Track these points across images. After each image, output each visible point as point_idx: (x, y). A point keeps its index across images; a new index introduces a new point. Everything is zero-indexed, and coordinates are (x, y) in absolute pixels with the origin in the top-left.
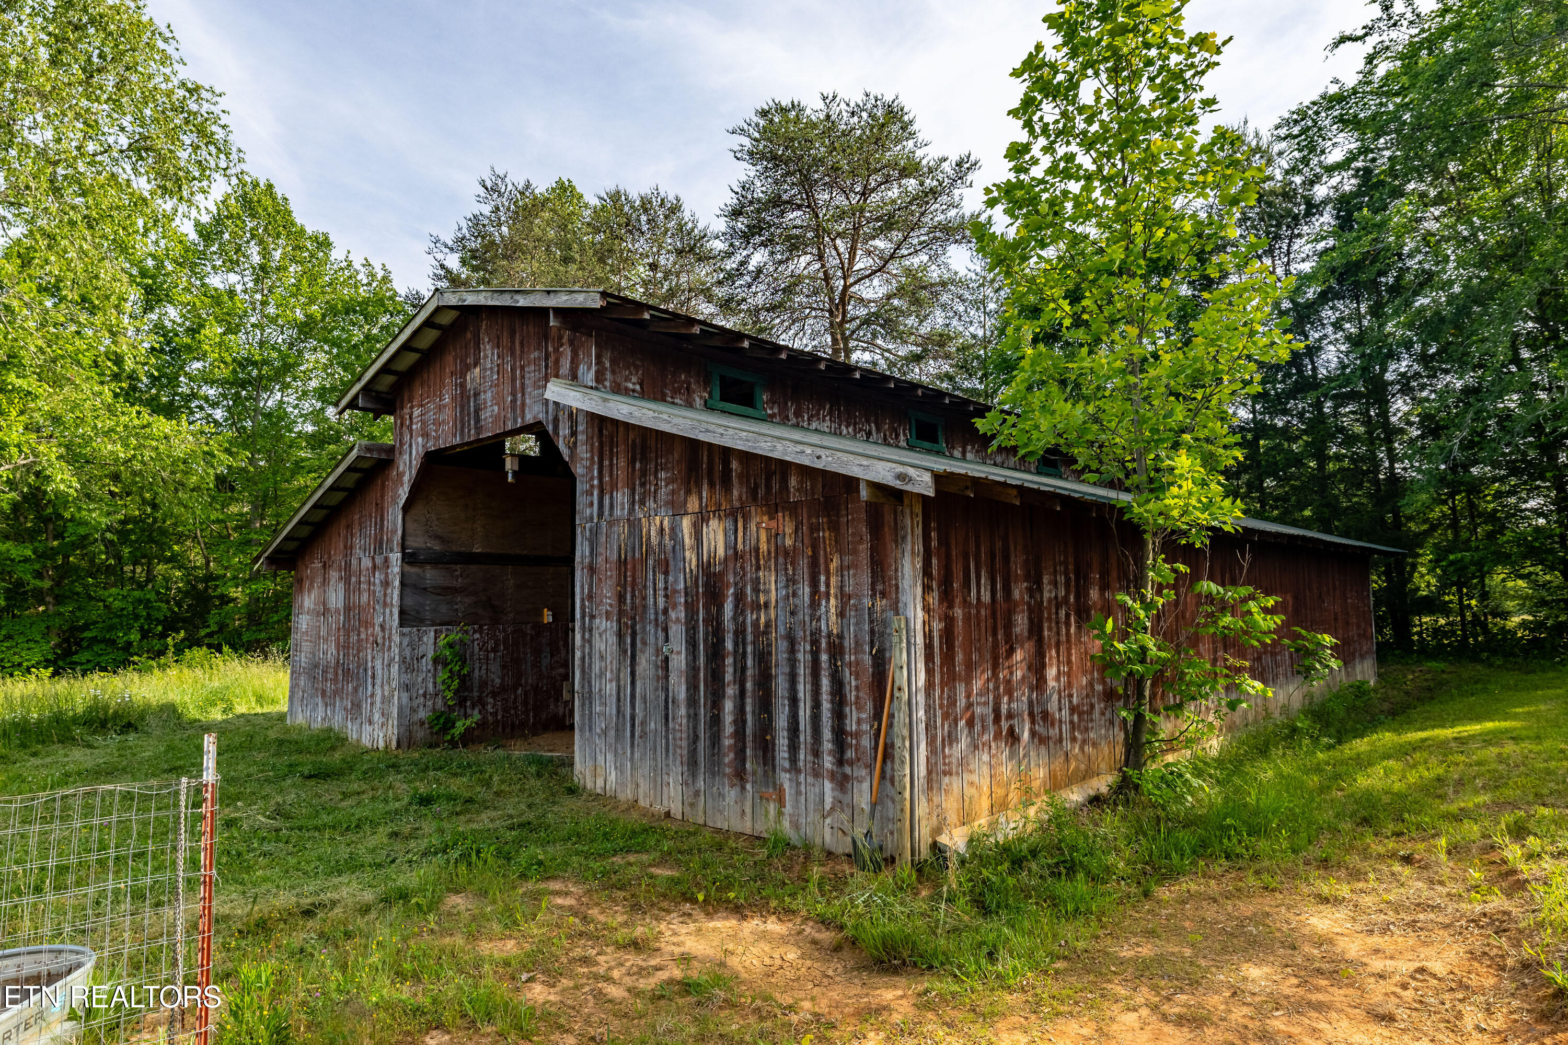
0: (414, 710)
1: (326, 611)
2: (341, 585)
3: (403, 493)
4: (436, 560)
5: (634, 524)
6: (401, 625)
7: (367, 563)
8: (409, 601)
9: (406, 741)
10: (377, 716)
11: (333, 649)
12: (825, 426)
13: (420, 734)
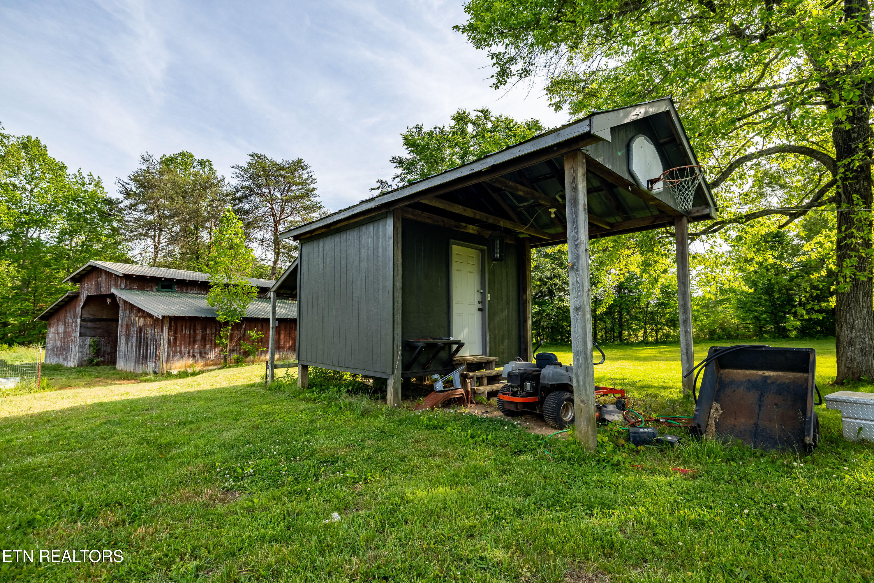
0: (83, 358)
1: (58, 333)
2: (63, 326)
3: (82, 304)
4: (91, 321)
5: (129, 317)
6: (80, 336)
7: (71, 321)
8: (82, 331)
9: (80, 365)
10: (72, 360)
11: (60, 343)
12: (196, 292)
13: (85, 363)
